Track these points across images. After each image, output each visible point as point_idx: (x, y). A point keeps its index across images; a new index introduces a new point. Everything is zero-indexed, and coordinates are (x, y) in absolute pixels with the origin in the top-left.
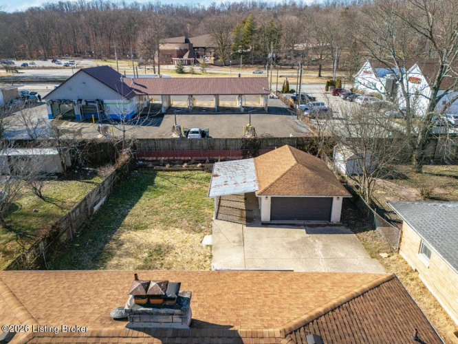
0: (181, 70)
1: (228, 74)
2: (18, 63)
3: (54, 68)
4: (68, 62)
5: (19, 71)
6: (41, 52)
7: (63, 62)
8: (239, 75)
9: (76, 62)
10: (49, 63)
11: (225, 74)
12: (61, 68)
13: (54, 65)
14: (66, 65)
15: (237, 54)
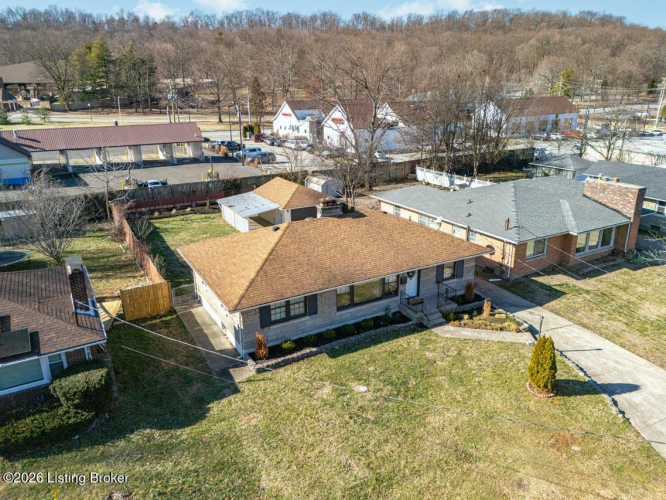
0: (5, 118)
1: (89, 123)
8: (116, 123)
11: (84, 123)
15: (87, 93)
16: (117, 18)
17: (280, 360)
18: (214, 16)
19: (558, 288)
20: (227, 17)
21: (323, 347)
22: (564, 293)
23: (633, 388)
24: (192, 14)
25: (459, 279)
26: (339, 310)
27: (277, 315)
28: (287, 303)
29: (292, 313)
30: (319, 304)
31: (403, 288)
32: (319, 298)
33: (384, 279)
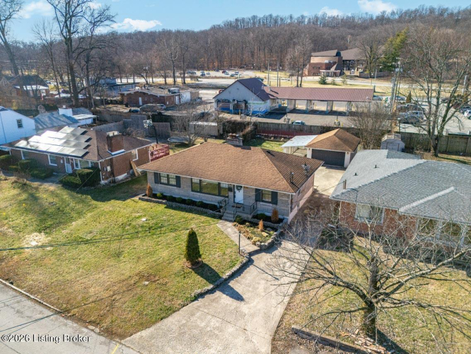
2: (198, 73)
3: (223, 78)
4: (234, 73)
5: (199, 79)
6: (216, 64)
7: (231, 73)
9: (240, 73)
10: (220, 74)
12: (228, 78)
13: (223, 75)
14: (232, 76)
25: (274, 206)
26: (192, 191)
27: (164, 180)
28: (168, 175)
29: (171, 183)
30: (181, 182)
31: (231, 194)
32: (181, 179)
33: (219, 184)
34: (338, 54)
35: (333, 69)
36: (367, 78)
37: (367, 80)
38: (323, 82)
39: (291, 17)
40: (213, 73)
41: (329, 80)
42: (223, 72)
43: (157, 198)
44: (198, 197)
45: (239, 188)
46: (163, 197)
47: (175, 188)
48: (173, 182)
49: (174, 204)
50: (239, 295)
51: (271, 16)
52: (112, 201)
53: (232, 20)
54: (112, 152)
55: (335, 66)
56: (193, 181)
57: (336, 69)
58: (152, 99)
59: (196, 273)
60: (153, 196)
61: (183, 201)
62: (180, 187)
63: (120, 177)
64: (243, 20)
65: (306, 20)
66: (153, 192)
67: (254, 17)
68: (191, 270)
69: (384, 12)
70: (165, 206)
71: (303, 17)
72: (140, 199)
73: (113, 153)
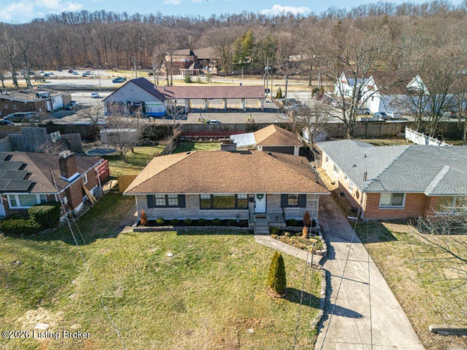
0: (189, 79)
1: (230, 83)
4: (85, 72)
7: (80, 72)
8: (241, 84)
11: (228, 83)
12: (79, 78)
14: (84, 76)
15: (238, 65)
16: (280, 16)
17: (148, 228)
18: (345, 10)
19: (395, 235)
20: (355, 10)
21: (177, 228)
22: (396, 240)
23: (356, 315)
24: (329, 9)
25: (302, 209)
26: (201, 209)
27: (160, 202)
28: (166, 196)
29: (170, 204)
30: (187, 201)
31: (251, 205)
32: (186, 198)
33: (236, 195)
34: (192, 53)
35: (191, 68)
36: (224, 76)
37: (225, 78)
38: (189, 81)
39: (126, 15)
40: (56, 73)
41: (194, 78)
42: (70, 72)
43: (158, 225)
44: (210, 214)
45: (260, 196)
46: (167, 223)
47: (179, 208)
48: (174, 202)
49: (186, 228)
50: (354, 312)
51: (103, 12)
52: (99, 241)
53: (58, 14)
54: (67, 178)
55: (193, 65)
56: (202, 197)
57: (195, 68)
58: (15, 107)
59: (291, 301)
60: (150, 224)
61: (195, 223)
62: (184, 207)
63: (78, 209)
64: (71, 13)
65: (142, 18)
66: (148, 219)
67: (84, 12)
68: (283, 300)
69: (214, 15)
70: (176, 232)
71: (138, 15)
72: (135, 230)
73: (70, 179)
